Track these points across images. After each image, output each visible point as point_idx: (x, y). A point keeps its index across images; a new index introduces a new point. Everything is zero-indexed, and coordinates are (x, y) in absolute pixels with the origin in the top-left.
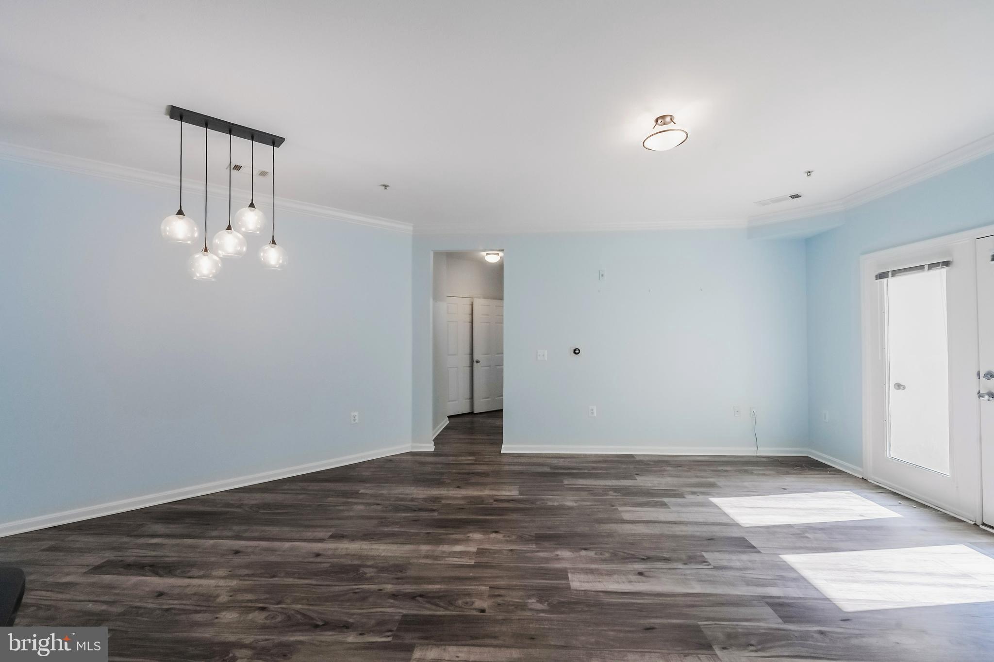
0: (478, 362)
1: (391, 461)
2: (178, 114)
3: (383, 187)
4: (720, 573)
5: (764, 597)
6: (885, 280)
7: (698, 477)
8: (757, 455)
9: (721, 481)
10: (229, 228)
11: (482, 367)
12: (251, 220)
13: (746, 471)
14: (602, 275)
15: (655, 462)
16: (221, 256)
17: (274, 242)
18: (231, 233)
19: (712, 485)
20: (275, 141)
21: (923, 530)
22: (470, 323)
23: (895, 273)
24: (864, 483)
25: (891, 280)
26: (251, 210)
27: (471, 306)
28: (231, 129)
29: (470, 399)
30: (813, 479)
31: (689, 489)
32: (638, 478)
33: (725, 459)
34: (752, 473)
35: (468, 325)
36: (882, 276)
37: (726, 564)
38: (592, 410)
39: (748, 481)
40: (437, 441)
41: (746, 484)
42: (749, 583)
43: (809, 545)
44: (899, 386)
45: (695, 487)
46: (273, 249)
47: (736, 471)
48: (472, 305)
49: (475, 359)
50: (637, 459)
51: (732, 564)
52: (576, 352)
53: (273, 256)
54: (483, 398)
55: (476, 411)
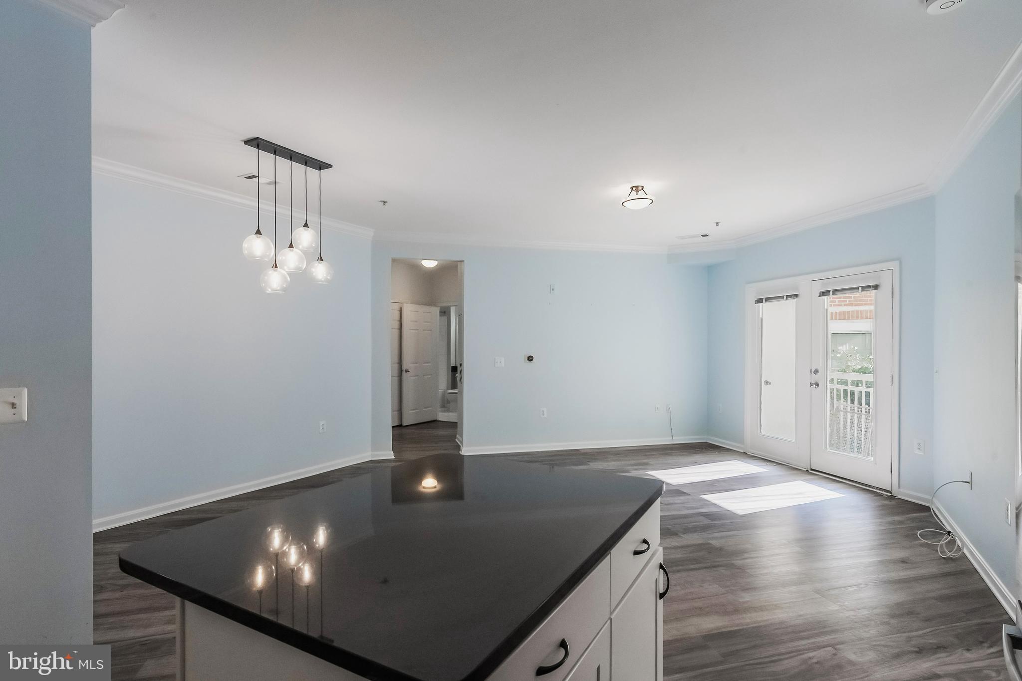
0: (407, 371)
1: (359, 468)
2: (256, 143)
3: (382, 203)
4: (669, 506)
5: (699, 513)
6: (761, 304)
7: (634, 460)
8: (673, 443)
9: (651, 461)
10: (291, 246)
11: (410, 376)
12: (306, 238)
13: (666, 454)
14: (553, 290)
15: (597, 452)
16: (287, 270)
17: (321, 259)
18: (292, 251)
19: (646, 464)
20: (321, 166)
21: (780, 476)
22: (399, 330)
23: (767, 300)
24: (745, 455)
25: (764, 305)
26: (305, 229)
27: (399, 312)
28: (292, 155)
29: (398, 411)
30: (714, 455)
31: (632, 467)
32: (591, 464)
33: (649, 447)
34: (672, 455)
35: (397, 332)
36: (759, 301)
37: (671, 502)
38: (543, 411)
39: (670, 460)
40: (394, 449)
41: (669, 461)
42: (688, 509)
43: (718, 489)
44: (767, 383)
45: (635, 466)
46: (320, 265)
47: (660, 454)
48: (401, 310)
49: (404, 368)
50: (582, 451)
51: (676, 502)
52: (530, 359)
53: (320, 271)
54: (411, 410)
55: (404, 424)
